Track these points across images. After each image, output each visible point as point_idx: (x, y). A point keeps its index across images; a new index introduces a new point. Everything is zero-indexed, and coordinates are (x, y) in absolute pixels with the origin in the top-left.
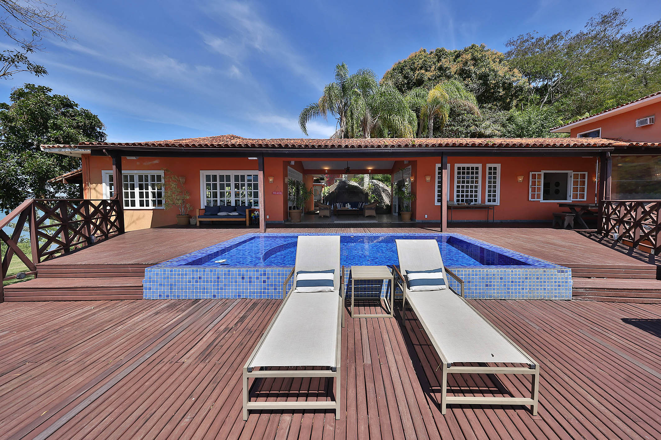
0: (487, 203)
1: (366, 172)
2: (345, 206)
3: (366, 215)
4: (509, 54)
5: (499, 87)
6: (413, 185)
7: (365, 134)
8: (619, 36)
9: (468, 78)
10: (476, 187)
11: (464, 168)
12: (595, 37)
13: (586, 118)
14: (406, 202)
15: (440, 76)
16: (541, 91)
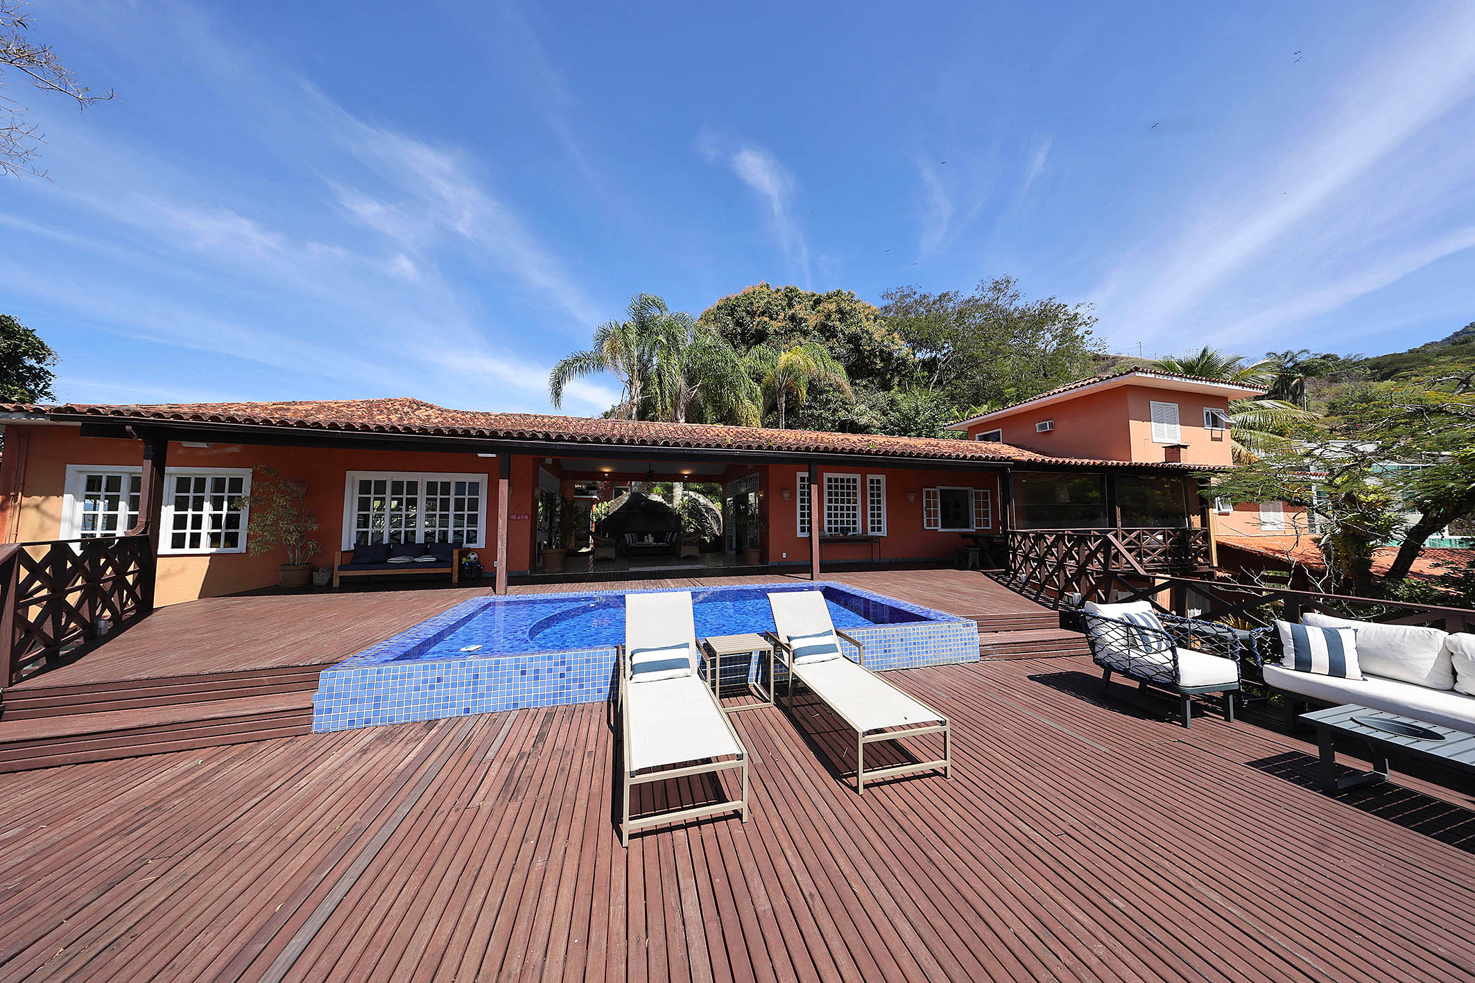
0: (870, 533)
1: (680, 478)
2: (643, 540)
3: (683, 555)
4: (886, 309)
5: (875, 356)
6: (763, 503)
7: (676, 412)
8: (1012, 308)
9: (833, 338)
10: (854, 509)
11: (836, 480)
12: (988, 306)
13: (983, 412)
14: (753, 533)
15: (792, 331)
16: (930, 365)
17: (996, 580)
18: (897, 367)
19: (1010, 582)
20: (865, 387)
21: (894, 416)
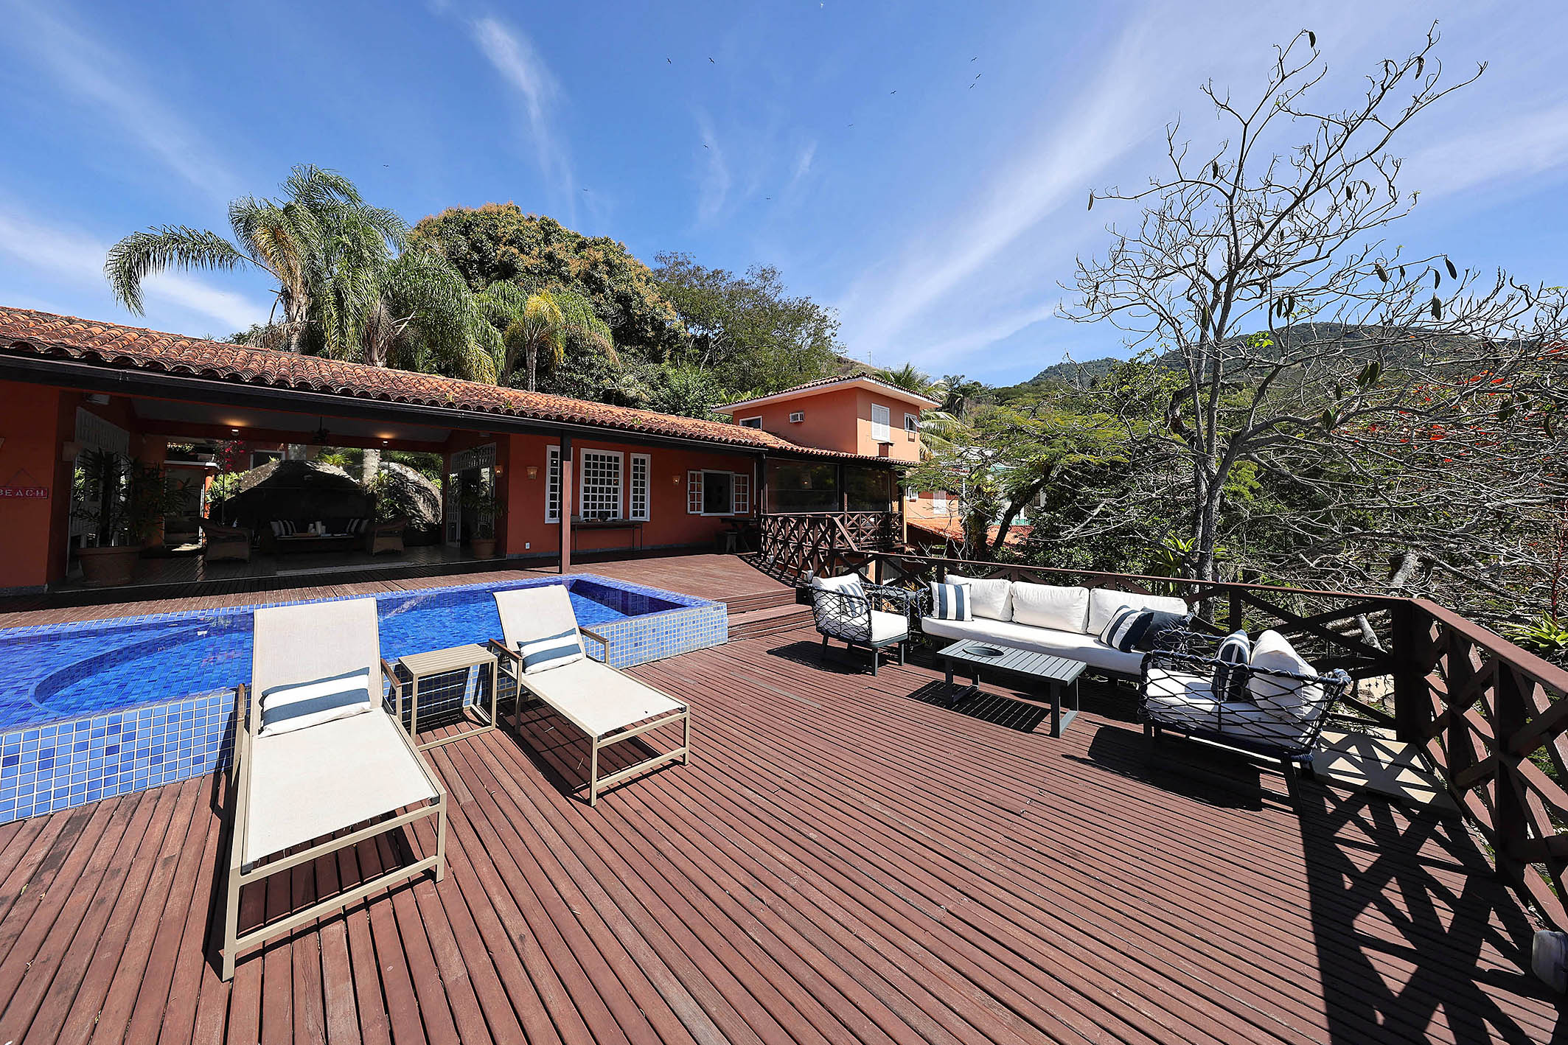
0: (632, 518)
1: (376, 444)
3: (376, 549)
4: (660, 273)
5: (646, 323)
6: (499, 481)
8: (776, 300)
9: (599, 292)
10: (615, 491)
11: (596, 457)
12: (755, 292)
13: (747, 399)
15: (548, 273)
16: (702, 343)
17: (749, 563)
18: (669, 339)
19: (760, 564)
20: (634, 355)
21: (664, 392)
